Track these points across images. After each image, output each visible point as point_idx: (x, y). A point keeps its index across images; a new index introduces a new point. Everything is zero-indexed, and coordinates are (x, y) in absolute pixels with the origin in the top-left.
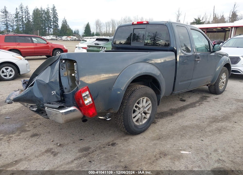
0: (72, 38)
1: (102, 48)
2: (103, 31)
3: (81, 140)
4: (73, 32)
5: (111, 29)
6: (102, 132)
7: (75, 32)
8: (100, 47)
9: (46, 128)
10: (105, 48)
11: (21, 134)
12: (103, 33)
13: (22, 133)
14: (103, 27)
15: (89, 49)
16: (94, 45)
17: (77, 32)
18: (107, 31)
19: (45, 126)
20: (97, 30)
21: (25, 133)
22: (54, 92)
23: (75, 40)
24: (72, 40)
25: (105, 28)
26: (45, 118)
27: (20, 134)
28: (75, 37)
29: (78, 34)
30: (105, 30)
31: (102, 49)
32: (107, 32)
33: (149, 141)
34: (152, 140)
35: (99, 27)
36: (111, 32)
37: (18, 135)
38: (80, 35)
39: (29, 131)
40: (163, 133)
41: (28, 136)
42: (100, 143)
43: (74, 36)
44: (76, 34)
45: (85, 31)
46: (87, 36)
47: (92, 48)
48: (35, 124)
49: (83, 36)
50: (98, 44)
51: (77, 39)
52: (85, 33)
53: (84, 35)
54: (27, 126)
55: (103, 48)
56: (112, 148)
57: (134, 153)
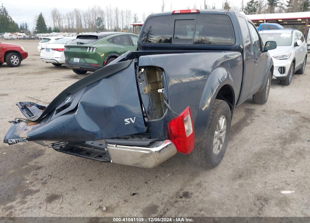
0: (19, 36)
1: (89, 48)
2: (64, 26)
3: (134, 194)
4: (19, 27)
5: (75, 23)
6: (156, 177)
7: (21, 26)
8: (87, 48)
9: (63, 182)
10: (93, 48)
11: (27, 200)
12: (65, 28)
13: (28, 197)
14: (63, 20)
15: (68, 50)
16: (77, 45)
17: (25, 27)
18: (69, 25)
19: (61, 179)
20: (55, 24)
21: (33, 197)
22: (130, 120)
23: (24, 38)
24: (20, 39)
25: (67, 21)
26: (100, 161)
27: (25, 200)
28: (24, 34)
29: (26, 29)
30: (67, 24)
31: (90, 50)
32: (69, 27)
33: (230, 182)
34: (233, 180)
35: (57, 20)
36: (75, 27)
37: (24, 202)
38: (29, 32)
39: (38, 191)
40: (239, 167)
41: (42, 201)
42: (165, 195)
43: (22, 32)
44: (23, 29)
45: (37, 25)
46: (40, 33)
47: (74, 48)
48: (40, 177)
49: (35, 33)
50: (83, 44)
51: (27, 36)
52: (37, 28)
53: (36, 31)
54: (28, 184)
55: (92, 49)
56: (189, 201)
57: (223, 204)
